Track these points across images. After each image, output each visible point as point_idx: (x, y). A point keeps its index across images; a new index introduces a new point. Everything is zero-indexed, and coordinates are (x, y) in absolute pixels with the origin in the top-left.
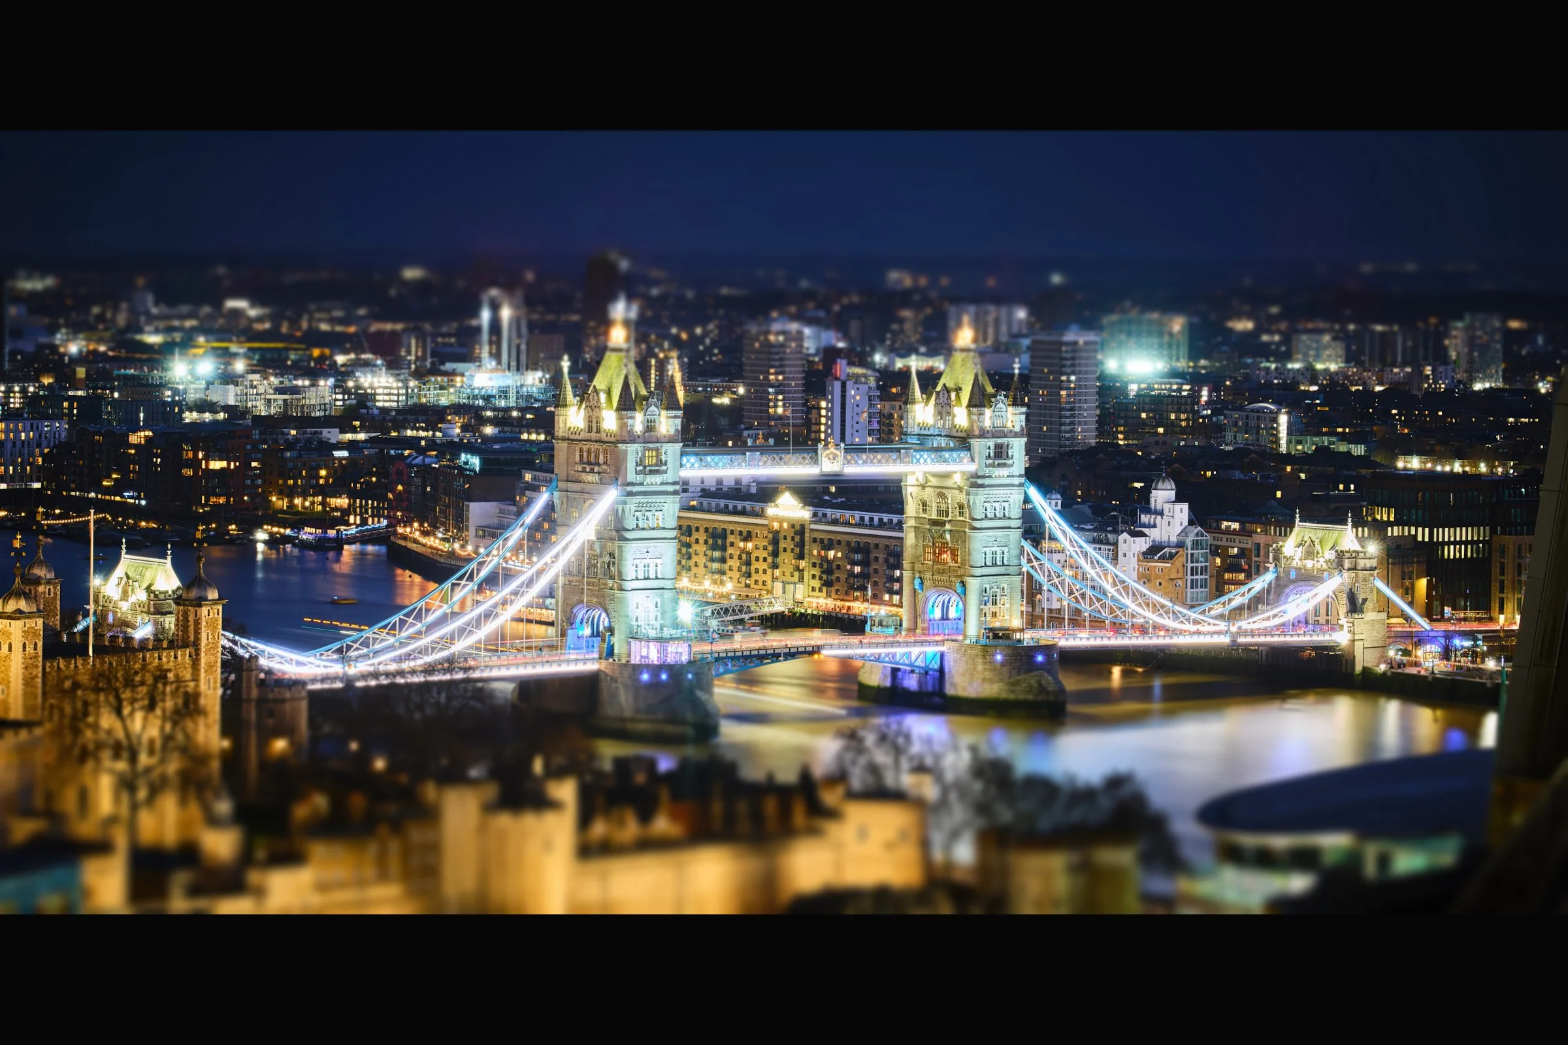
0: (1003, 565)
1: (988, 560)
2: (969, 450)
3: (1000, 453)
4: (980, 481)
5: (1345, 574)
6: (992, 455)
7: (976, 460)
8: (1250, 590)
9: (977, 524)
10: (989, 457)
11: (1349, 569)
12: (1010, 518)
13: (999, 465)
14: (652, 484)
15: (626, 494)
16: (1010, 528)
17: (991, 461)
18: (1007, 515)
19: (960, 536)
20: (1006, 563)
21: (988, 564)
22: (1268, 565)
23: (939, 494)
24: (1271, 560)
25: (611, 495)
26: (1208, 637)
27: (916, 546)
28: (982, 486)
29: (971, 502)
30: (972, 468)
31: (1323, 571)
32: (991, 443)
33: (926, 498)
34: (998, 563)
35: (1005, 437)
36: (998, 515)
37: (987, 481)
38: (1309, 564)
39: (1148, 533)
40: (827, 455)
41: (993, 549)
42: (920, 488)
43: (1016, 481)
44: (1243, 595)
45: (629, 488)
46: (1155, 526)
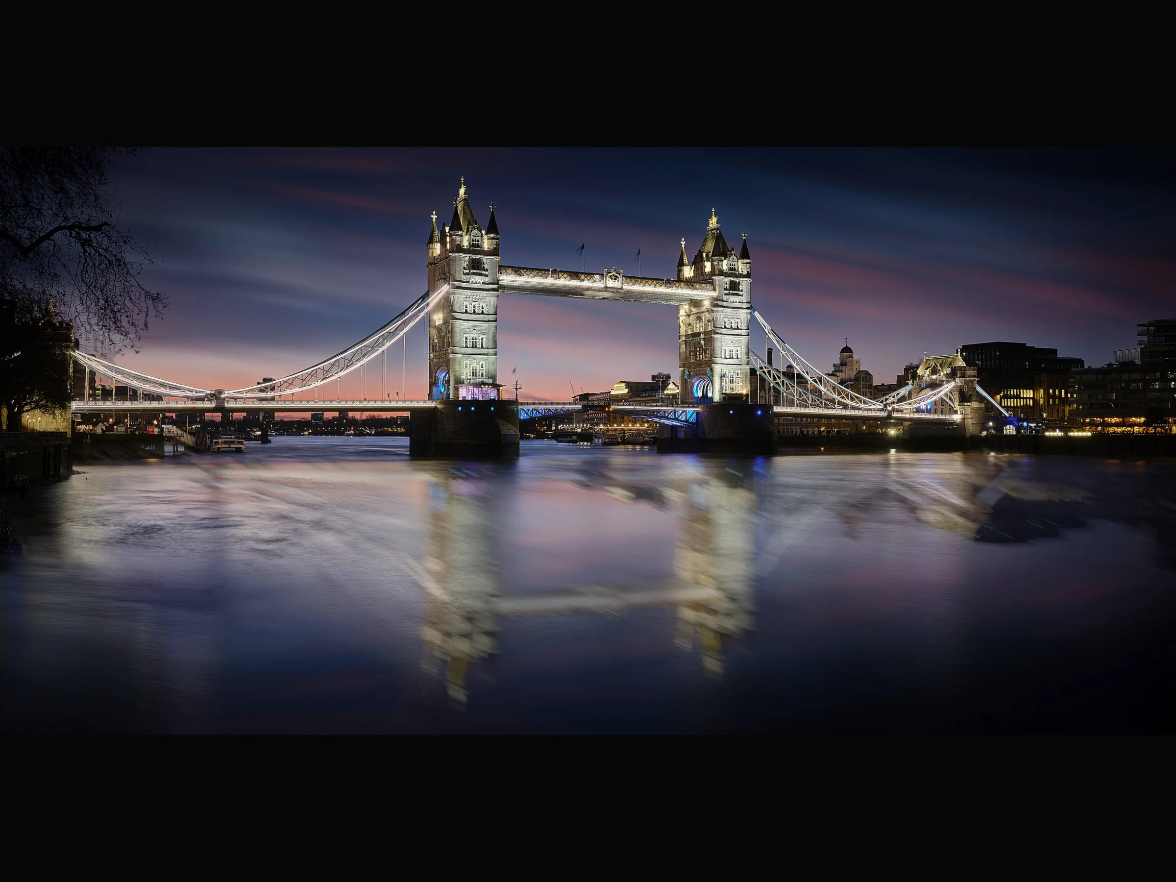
0: (738, 358)
1: (727, 354)
2: (713, 284)
3: (734, 287)
4: (720, 303)
5: (958, 380)
6: (728, 288)
7: (717, 290)
8: (898, 394)
9: (718, 330)
10: (726, 289)
11: (960, 377)
12: (741, 329)
13: (733, 294)
14: (476, 283)
15: (454, 287)
16: (741, 335)
17: (727, 292)
18: (739, 327)
19: (709, 341)
20: (739, 357)
21: (727, 357)
22: (908, 382)
23: (697, 317)
24: (910, 378)
25: (445, 288)
26: (873, 412)
27: (686, 352)
28: (722, 306)
29: (715, 317)
30: (714, 294)
31: (943, 381)
32: (727, 280)
33: (691, 321)
34: (734, 357)
35: (737, 277)
36: (733, 327)
37: (725, 304)
38: (934, 377)
39: (838, 375)
40: (611, 276)
41: (730, 348)
42: (687, 317)
43: (745, 305)
44: (894, 397)
45: (458, 284)
46: (842, 371)
